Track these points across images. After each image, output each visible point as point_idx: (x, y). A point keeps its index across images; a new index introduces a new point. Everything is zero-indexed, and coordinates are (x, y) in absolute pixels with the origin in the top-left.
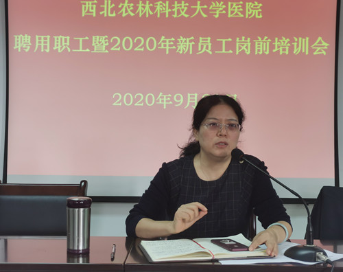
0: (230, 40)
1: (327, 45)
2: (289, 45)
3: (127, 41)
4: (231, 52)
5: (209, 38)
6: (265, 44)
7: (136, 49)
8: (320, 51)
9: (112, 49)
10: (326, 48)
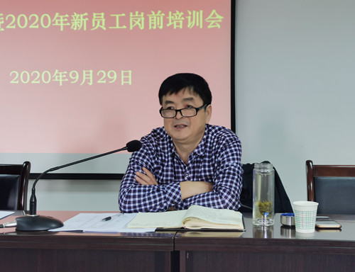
0: (123, 15)
1: (221, 17)
2: (183, 18)
3: (22, 19)
4: (125, 27)
5: (103, 14)
6: (158, 18)
7: (31, 27)
8: (214, 24)
9: (8, 27)
10: (220, 21)
